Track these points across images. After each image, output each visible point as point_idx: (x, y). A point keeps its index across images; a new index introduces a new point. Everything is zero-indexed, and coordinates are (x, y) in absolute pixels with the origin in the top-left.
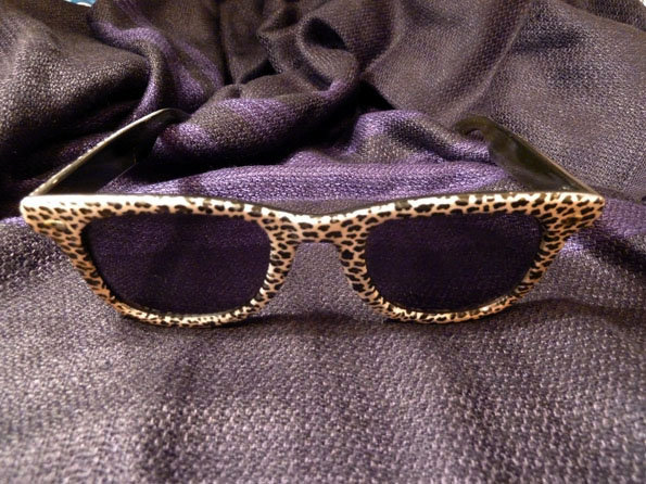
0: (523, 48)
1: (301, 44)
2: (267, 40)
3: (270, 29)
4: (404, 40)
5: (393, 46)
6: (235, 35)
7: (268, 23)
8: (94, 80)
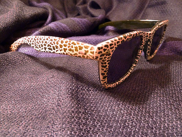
0: (151, 6)
1: (89, 8)
2: (79, 8)
3: (80, 5)
4: (117, 7)
5: (113, 9)
6: (68, 8)
7: (78, 3)
8: (35, 13)
